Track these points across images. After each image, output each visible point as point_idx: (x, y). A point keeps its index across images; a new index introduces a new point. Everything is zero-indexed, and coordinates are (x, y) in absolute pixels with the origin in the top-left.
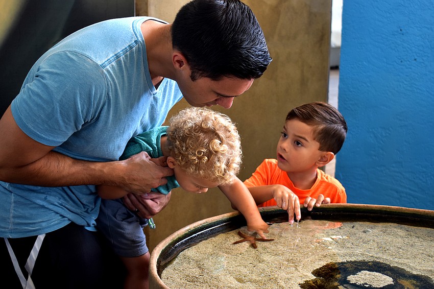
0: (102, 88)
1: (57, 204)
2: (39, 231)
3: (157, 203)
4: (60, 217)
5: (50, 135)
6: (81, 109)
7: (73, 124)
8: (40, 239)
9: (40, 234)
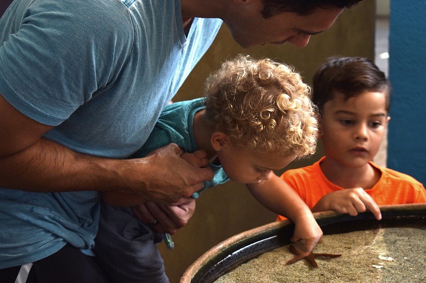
0: (127, 35)
1: (47, 218)
2: (23, 259)
3: (185, 210)
4: (52, 238)
5: (48, 108)
6: (96, 68)
7: (81, 92)
8: (24, 270)
9: (25, 264)
